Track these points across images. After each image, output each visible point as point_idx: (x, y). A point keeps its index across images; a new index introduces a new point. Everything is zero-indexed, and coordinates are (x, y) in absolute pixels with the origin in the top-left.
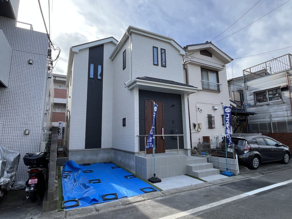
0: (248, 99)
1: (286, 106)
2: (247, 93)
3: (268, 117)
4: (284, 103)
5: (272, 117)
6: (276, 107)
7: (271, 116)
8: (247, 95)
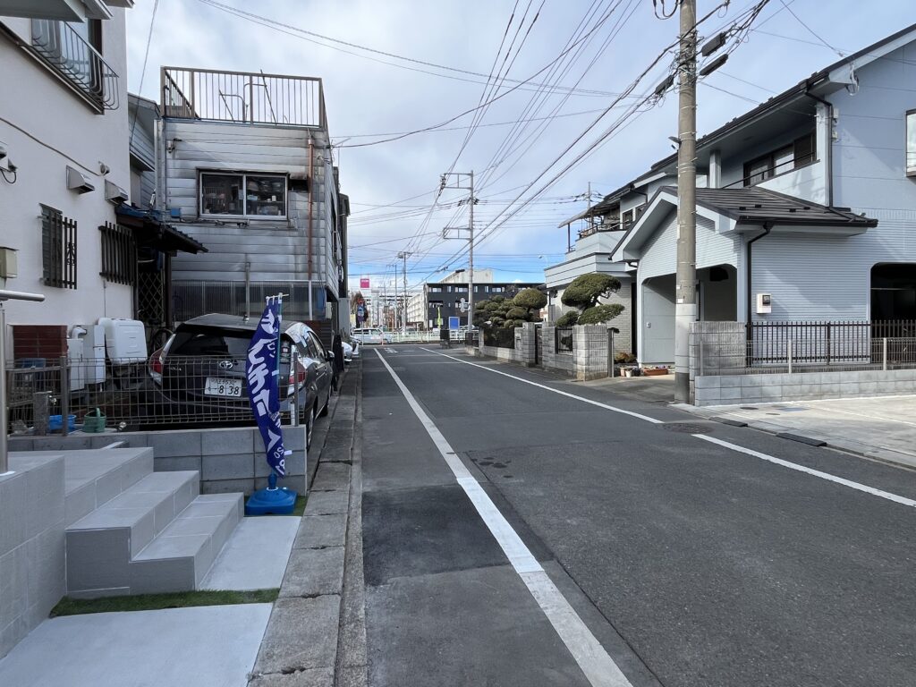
0: (172, 191)
1: (296, 240)
2: (170, 163)
3: (237, 267)
4: (291, 228)
5: (252, 269)
6: (265, 239)
7: (248, 263)
8: (171, 172)
